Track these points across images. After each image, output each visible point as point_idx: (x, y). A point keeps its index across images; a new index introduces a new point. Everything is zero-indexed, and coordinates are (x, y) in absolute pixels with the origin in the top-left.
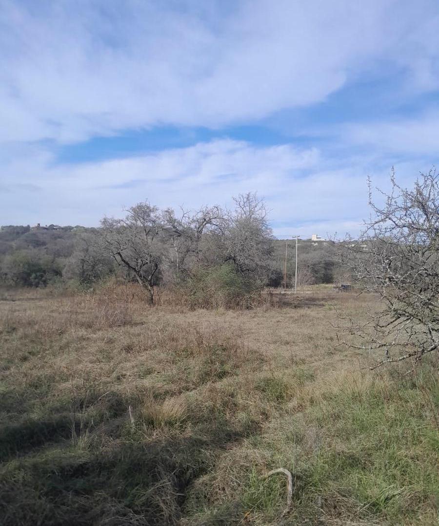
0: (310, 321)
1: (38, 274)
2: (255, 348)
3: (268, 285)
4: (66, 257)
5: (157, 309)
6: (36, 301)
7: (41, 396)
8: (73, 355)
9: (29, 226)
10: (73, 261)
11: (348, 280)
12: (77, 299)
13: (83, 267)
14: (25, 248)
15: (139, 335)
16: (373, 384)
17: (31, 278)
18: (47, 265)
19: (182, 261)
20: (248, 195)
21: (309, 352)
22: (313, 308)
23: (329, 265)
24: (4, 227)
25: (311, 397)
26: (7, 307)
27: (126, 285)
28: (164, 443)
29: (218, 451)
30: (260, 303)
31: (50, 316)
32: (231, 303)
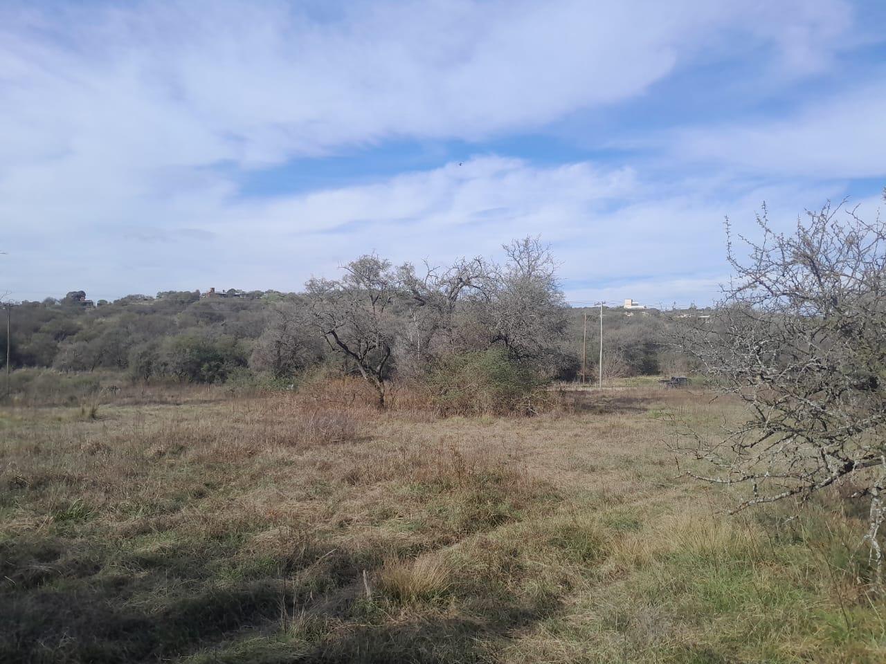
0: (626, 434)
1: (213, 363)
2: (544, 478)
3: (557, 378)
4: (253, 337)
5: (390, 416)
6: (211, 404)
7: (230, 552)
8: (273, 489)
9: (198, 291)
10: (265, 343)
11: (682, 370)
12: (271, 401)
13: (279, 352)
14: (192, 325)
15: (366, 456)
16: (733, 536)
17: (202, 369)
18: (226, 351)
19: (427, 343)
20: (527, 241)
21: (628, 484)
22: (630, 413)
23: (650, 347)
24: (162, 294)
25: (637, 557)
26: (170, 415)
27: (344, 380)
28: (418, 628)
29: (499, 642)
30: (547, 407)
31: (233, 428)
32: (502, 407)
